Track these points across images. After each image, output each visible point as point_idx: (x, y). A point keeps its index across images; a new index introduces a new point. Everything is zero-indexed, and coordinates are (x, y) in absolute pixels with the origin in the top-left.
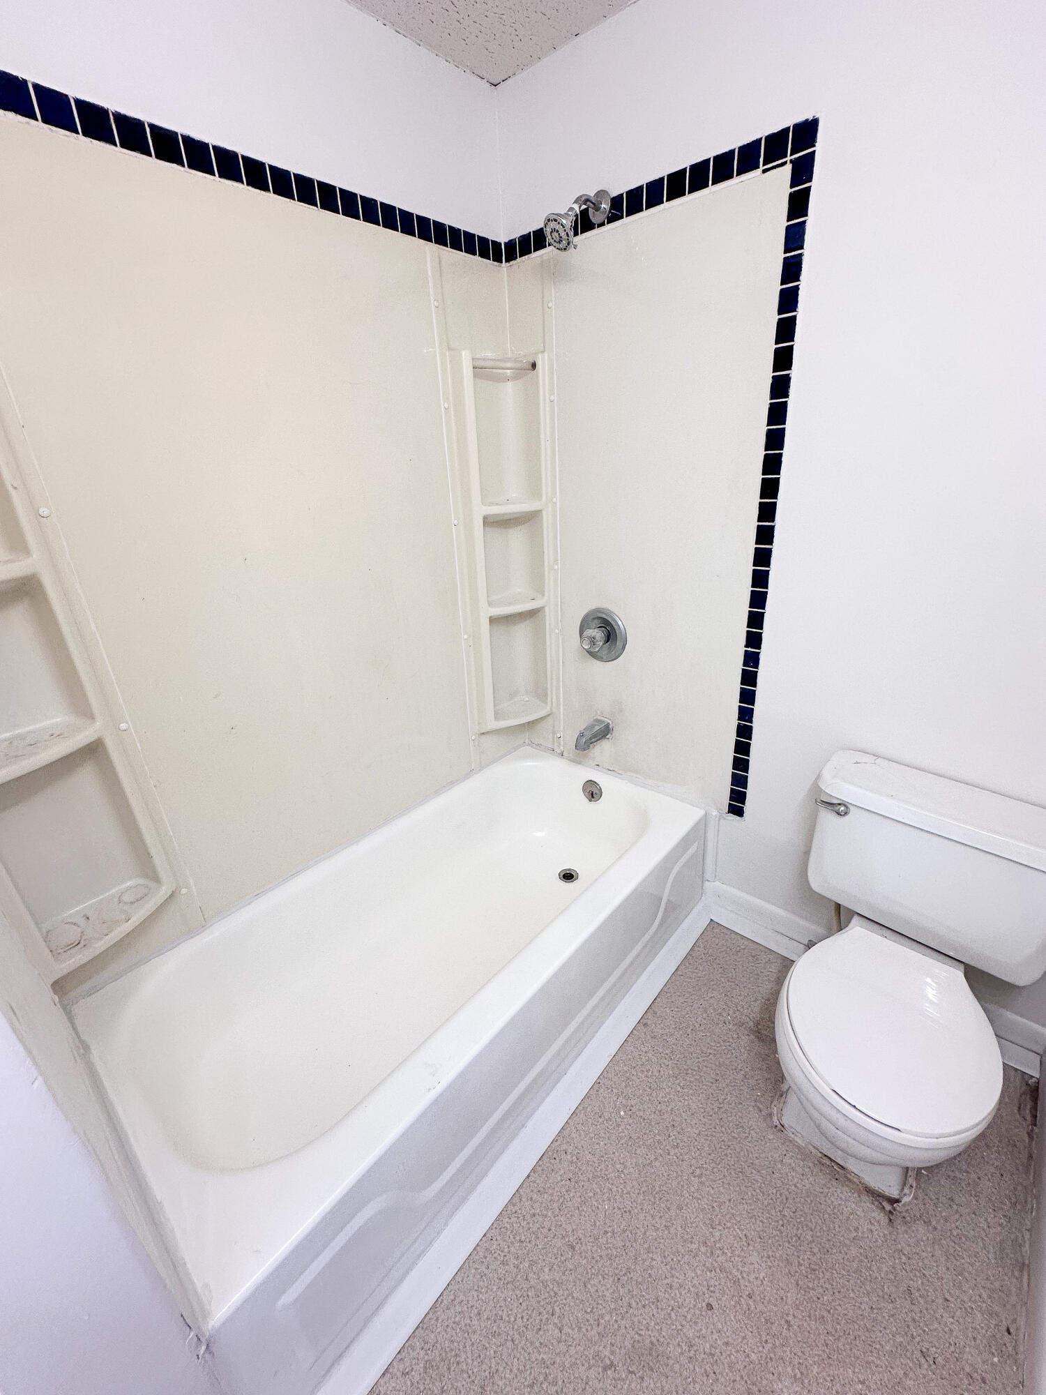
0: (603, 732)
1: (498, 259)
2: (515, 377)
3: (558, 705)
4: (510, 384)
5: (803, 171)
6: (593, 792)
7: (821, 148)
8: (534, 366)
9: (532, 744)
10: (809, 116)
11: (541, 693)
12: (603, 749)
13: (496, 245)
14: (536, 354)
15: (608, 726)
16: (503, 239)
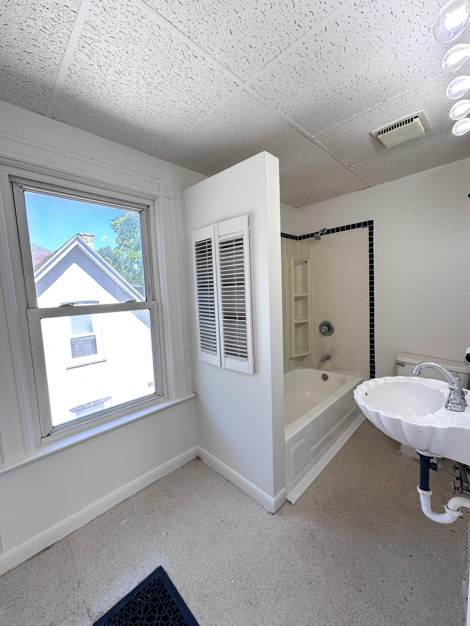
0: (328, 358)
1: (297, 240)
2: (301, 264)
3: (312, 351)
4: (299, 266)
5: (371, 228)
6: (325, 377)
7: (374, 225)
8: (306, 262)
9: (302, 365)
10: (371, 220)
11: (306, 348)
12: (329, 363)
13: (297, 237)
14: (307, 259)
15: (329, 356)
16: (298, 235)
